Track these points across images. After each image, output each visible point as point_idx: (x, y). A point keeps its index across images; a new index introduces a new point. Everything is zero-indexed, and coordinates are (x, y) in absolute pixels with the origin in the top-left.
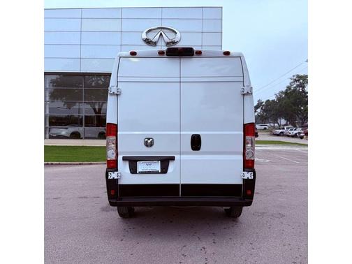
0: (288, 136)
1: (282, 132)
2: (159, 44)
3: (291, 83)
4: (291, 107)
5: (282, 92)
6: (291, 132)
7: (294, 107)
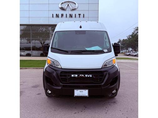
0: (133, 56)
1: (130, 54)
2: (67, 9)
3: (134, 31)
4: (134, 42)
5: (130, 35)
6: (134, 54)
7: (135, 42)
